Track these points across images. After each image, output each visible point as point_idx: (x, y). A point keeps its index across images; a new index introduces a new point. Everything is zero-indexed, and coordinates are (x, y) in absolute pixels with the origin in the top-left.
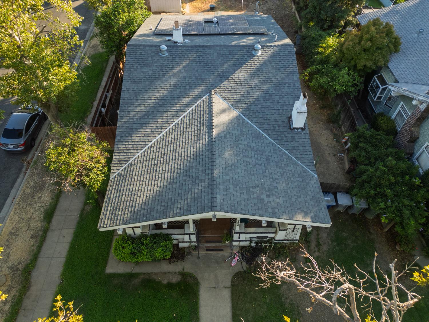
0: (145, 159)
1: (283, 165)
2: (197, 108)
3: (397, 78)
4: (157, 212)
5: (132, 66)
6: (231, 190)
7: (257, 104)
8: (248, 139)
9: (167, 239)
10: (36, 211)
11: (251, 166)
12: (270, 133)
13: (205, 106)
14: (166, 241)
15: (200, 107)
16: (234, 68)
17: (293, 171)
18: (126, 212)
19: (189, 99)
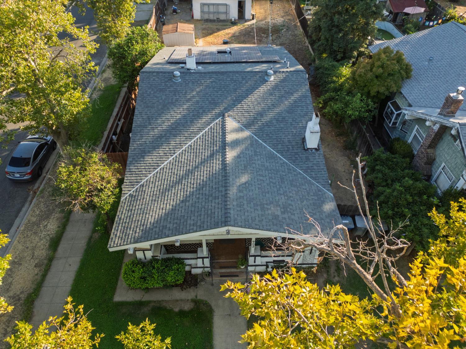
0: (157, 180)
1: (298, 184)
2: (210, 130)
3: (410, 102)
4: (169, 230)
5: (145, 91)
6: (245, 206)
7: (271, 126)
8: (262, 159)
9: (179, 262)
10: (41, 240)
11: (265, 184)
12: (284, 154)
13: (218, 128)
14: (178, 264)
15: (214, 129)
16: (247, 92)
17: (308, 189)
18: (138, 231)
19: (203, 122)
